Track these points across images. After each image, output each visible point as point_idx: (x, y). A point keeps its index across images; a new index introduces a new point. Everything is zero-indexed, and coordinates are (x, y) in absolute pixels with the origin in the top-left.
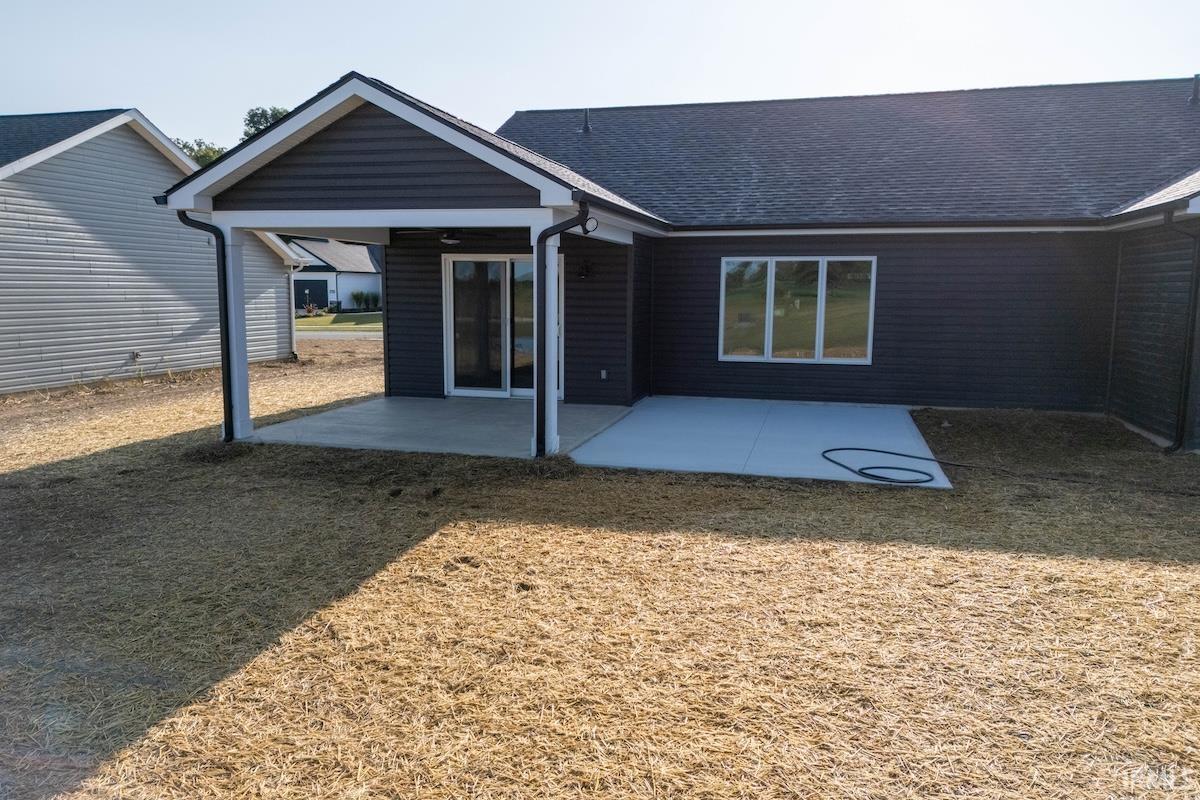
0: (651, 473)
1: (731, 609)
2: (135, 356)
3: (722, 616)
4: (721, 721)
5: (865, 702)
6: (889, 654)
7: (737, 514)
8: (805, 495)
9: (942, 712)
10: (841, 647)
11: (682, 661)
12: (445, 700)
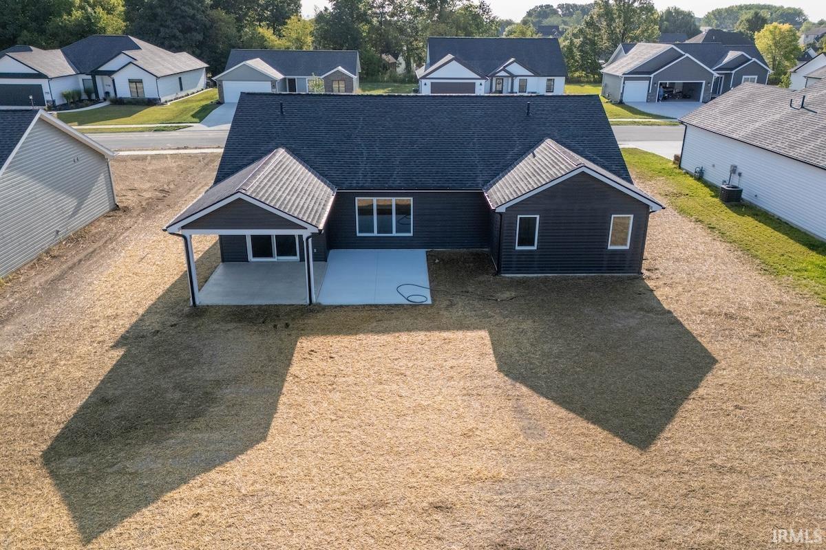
0: (347, 306)
1: (379, 357)
2: (58, 232)
3: (377, 360)
4: (381, 383)
5: (405, 376)
6: (410, 365)
7: (375, 324)
8: (393, 311)
9: (418, 376)
10: (401, 364)
11: (372, 372)
12: (330, 387)
